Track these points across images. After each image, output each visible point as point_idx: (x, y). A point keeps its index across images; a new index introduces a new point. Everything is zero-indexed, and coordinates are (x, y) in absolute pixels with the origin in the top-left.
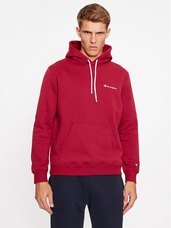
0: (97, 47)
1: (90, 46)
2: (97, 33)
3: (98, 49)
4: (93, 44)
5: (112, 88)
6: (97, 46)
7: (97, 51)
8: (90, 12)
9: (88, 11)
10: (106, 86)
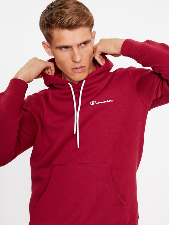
0: (84, 67)
1: (73, 68)
2: (80, 44)
3: (87, 68)
4: (76, 64)
5: (105, 102)
6: (83, 65)
7: (85, 72)
8: (61, 15)
9: (57, 13)
10: (94, 103)
